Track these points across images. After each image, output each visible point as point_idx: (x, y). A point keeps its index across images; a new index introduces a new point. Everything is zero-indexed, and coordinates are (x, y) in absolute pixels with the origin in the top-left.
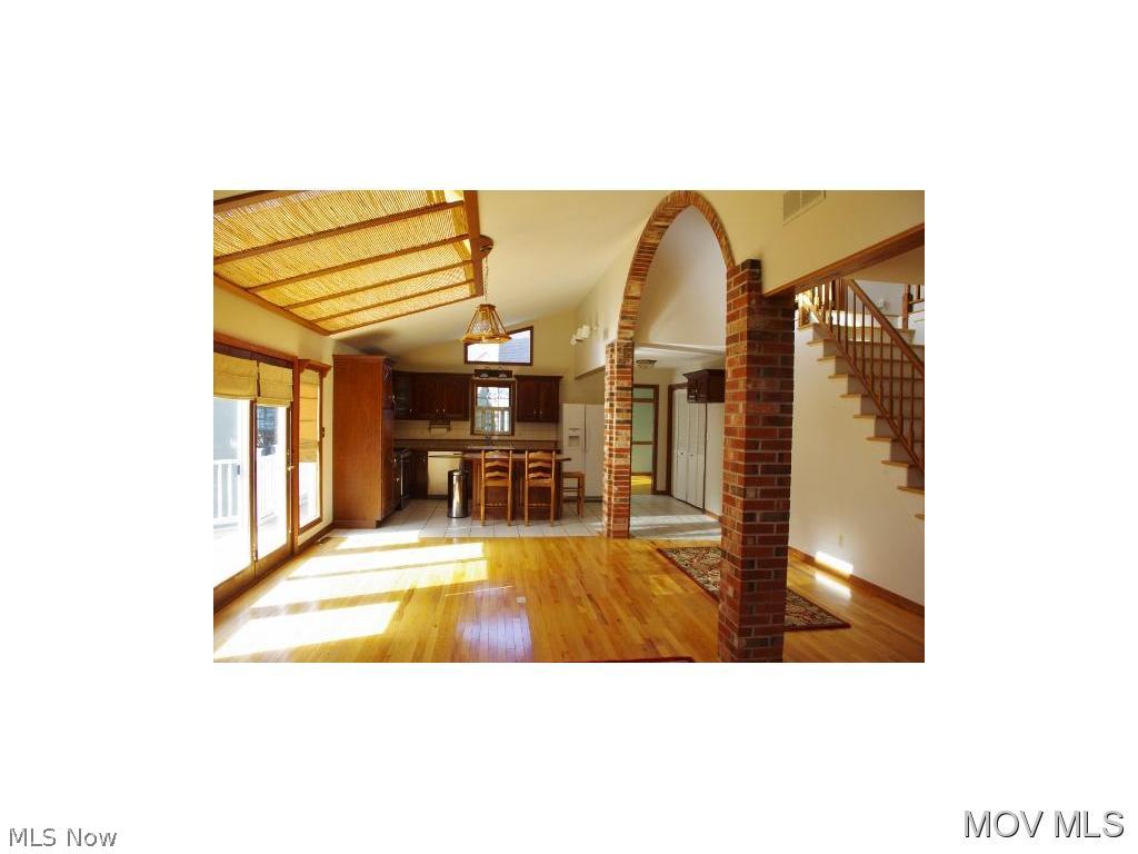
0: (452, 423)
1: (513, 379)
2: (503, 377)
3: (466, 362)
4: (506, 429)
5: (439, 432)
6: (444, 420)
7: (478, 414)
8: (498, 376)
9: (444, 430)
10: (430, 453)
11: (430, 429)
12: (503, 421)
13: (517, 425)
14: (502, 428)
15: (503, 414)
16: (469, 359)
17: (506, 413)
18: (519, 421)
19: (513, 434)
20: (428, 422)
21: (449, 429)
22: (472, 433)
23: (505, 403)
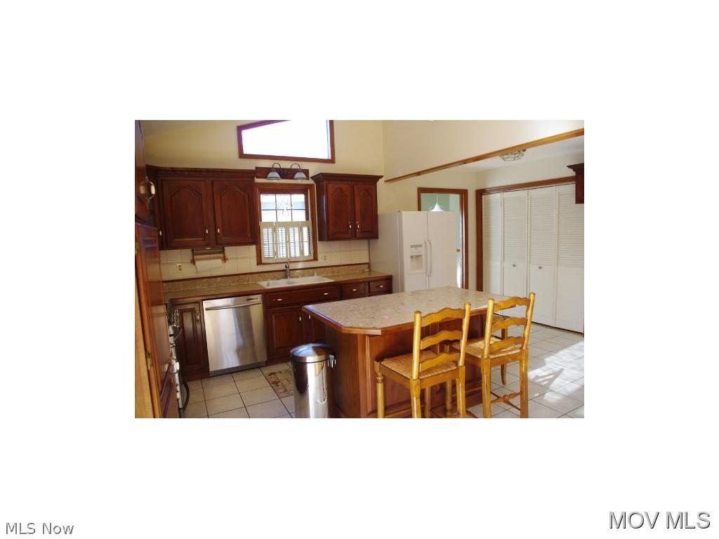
0: (227, 249)
1: (311, 182)
2: (300, 179)
3: (242, 155)
4: (306, 253)
5: (210, 266)
6: (217, 246)
7: (266, 234)
8: (292, 178)
9: (219, 262)
10: (206, 304)
11: (193, 262)
12: (301, 241)
13: (321, 246)
14: (302, 252)
15: (301, 231)
16: (246, 152)
17: (305, 230)
18: (321, 240)
19: (315, 258)
20: (188, 252)
21: (225, 259)
22: (259, 263)
23: (300, 216)
